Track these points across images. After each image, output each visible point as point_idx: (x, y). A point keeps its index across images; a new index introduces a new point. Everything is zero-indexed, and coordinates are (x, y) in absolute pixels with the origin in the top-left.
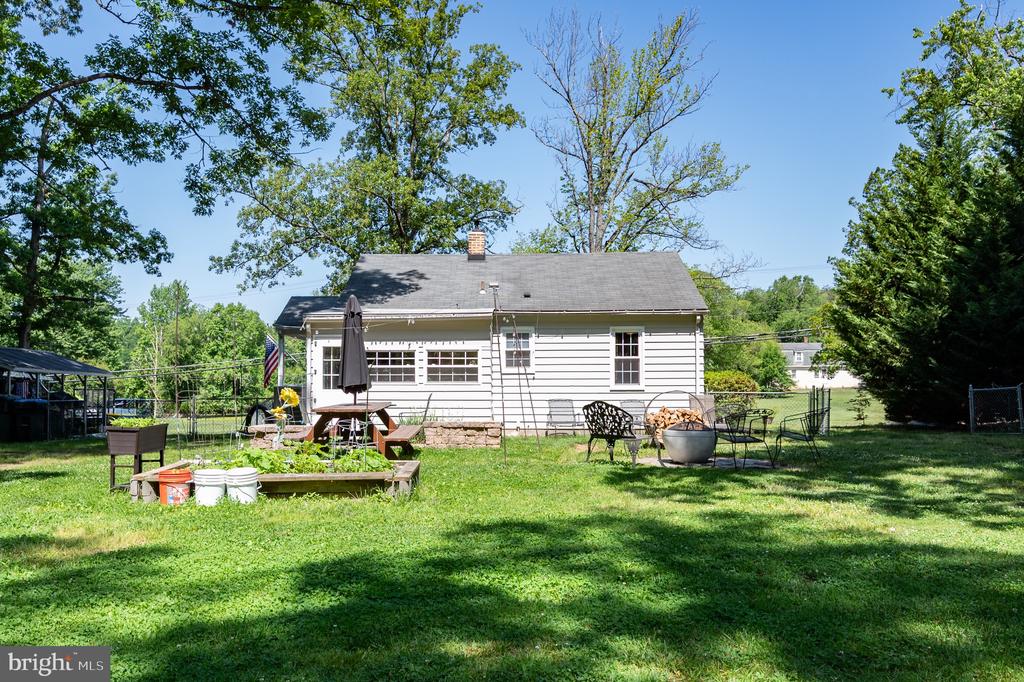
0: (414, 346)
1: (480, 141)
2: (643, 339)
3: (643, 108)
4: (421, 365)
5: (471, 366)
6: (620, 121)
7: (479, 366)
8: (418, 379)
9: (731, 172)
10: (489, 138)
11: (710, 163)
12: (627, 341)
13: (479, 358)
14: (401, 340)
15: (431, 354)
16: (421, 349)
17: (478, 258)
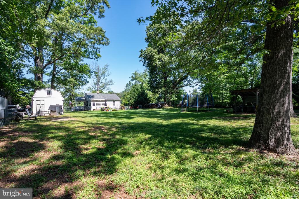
2: (116, 102)
3: (102, 74)
4: (101, 104)
6: (101, 75)
9: (113, 83)
11: (111, 81)
12: (114, 102)
16: (101, 103)
17: (98, 94)
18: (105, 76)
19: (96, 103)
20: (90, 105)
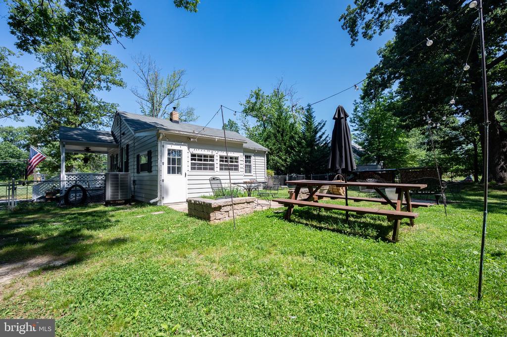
0: (214, 153)
1: (105, 89)
2: (253, 158)
4: (217, 162)
5: (236, 164)
6: (162, 95)
7: (239, 164)
8: (215, 169)
9: (195, 117)
10: (108, 88)
12: (248, 158)
13: (239, 160)
14: (208, 149)
15: (221, 157)
16: (217, 154)
17: (177, 122)
18: (176, 97)
19: (186, 153)
20: (149, 167)
